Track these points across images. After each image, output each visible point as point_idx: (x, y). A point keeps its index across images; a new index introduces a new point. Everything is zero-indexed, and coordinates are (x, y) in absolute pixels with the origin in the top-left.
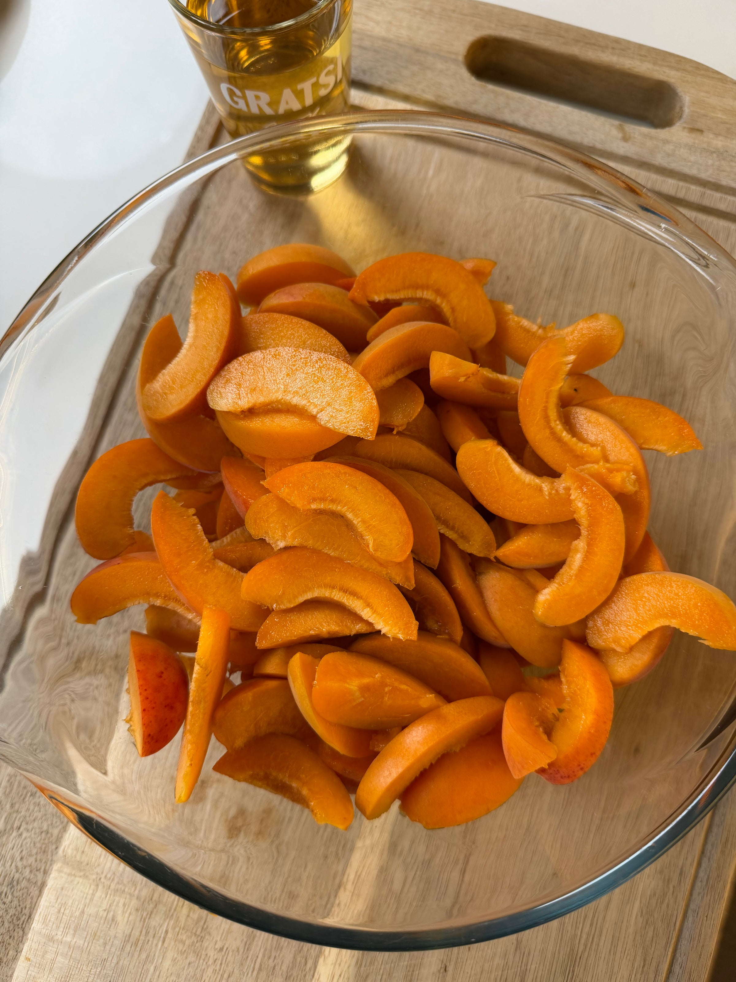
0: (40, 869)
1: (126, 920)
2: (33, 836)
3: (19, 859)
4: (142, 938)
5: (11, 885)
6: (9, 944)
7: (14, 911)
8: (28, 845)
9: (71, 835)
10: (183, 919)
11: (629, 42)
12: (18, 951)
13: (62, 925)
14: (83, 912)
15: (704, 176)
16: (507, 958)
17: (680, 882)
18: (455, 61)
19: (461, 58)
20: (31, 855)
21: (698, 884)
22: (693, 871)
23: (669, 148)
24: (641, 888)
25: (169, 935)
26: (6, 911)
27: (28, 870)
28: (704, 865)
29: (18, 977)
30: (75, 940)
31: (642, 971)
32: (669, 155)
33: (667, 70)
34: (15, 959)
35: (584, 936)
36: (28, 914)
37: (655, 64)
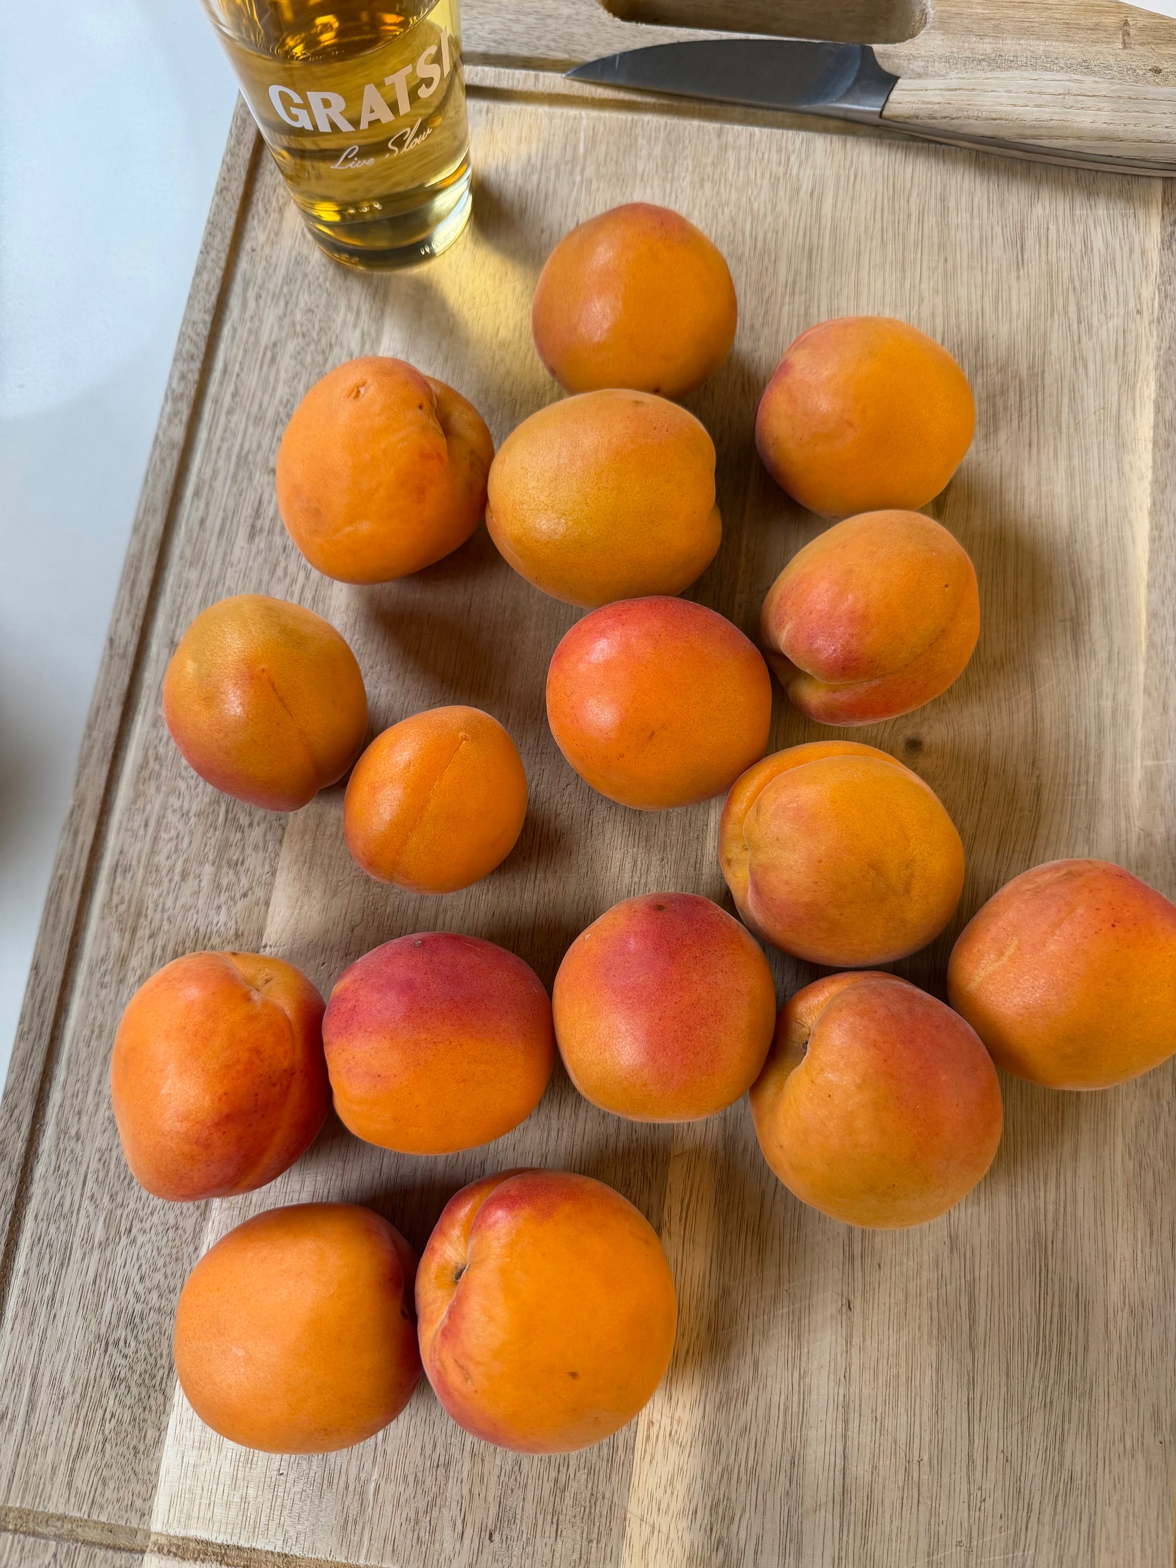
0: (174, 1289)
2: (154, 1238)
3: (137, 1279)
5: (131, 1324)
6: (144, 1420)
7: (144, 1366)
8: (148, 1255)
12: (161, 1429)
16: (940, 1267)
20: (156, 1270)
26: (131, 1368)
27: (155, 1295)
29: (168, 1472)
31: (1151, 1241)
34: (158, 1442)
35: (1051, 1208)
36: (167, 1366)
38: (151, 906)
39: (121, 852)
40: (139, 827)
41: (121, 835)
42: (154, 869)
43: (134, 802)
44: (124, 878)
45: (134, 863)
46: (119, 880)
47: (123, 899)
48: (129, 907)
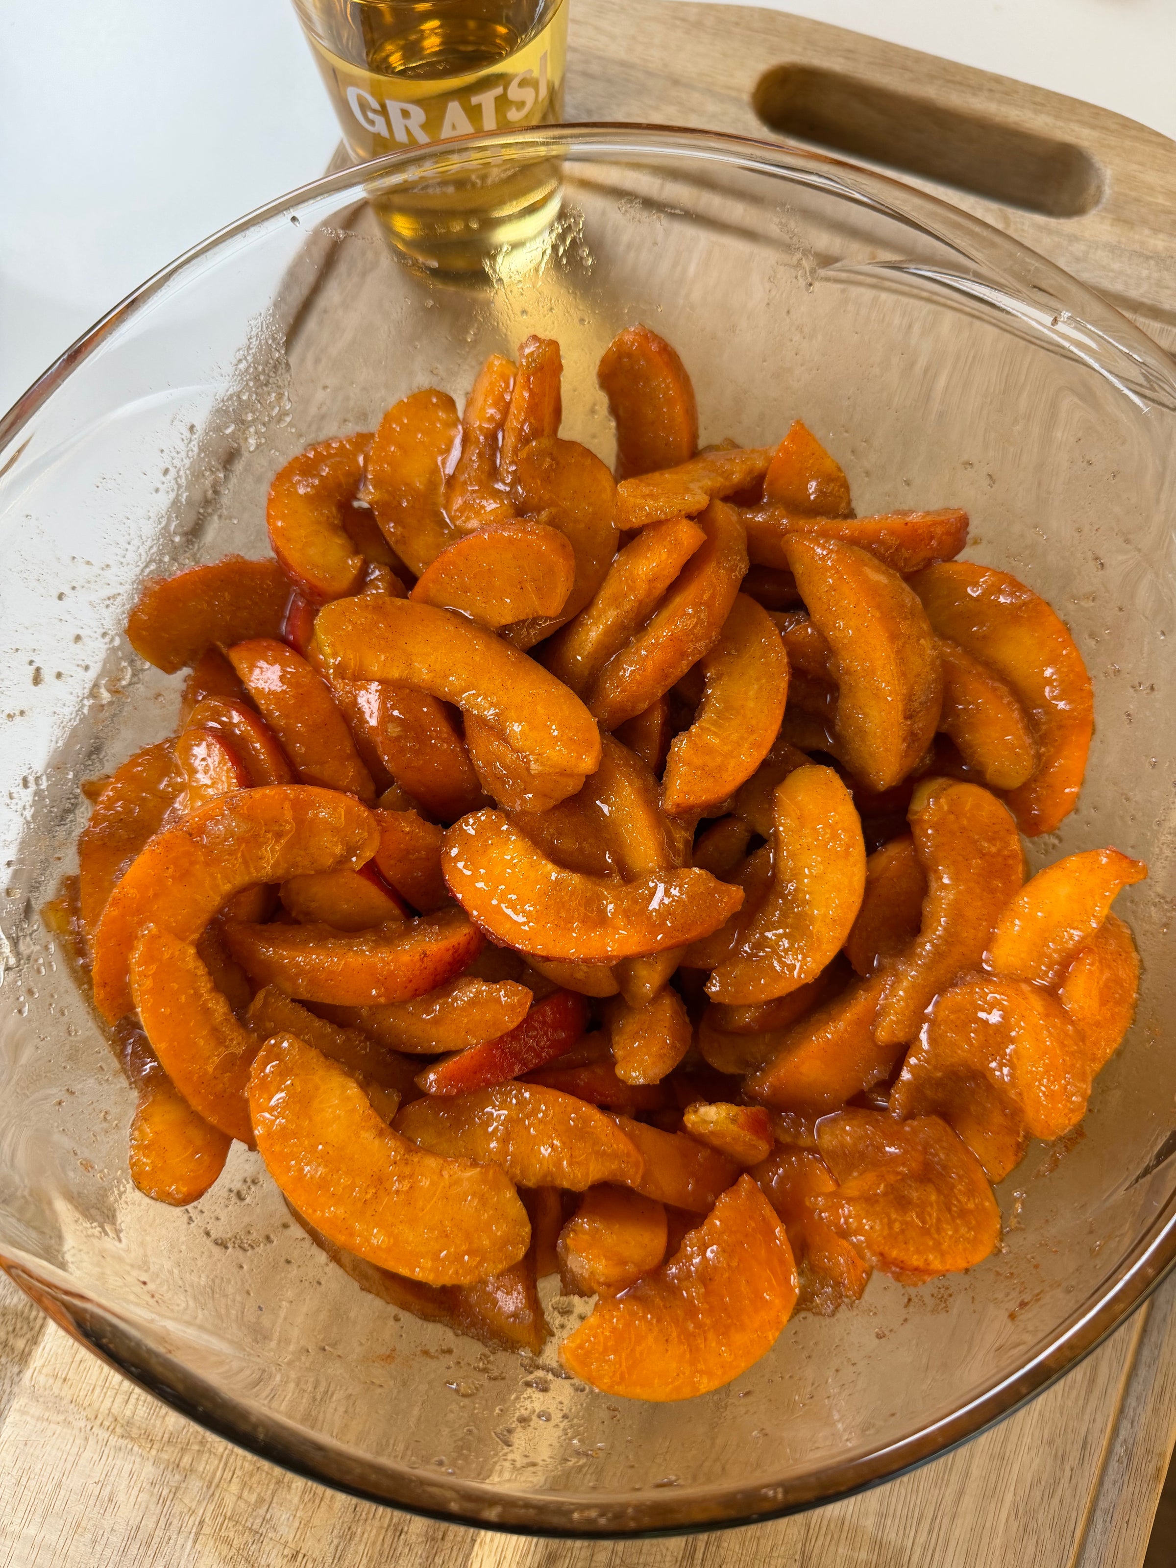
1: (132, 1500)
4: (159, 1533)
9: (47, 1349)
10: (230, 1501)
11: (1016, 82)
13: (22, 1507)
14: (59, 1485)
15: (1134, 294)
17: (1082, 1459)
18: (736, 100)
19: (746, 97)
21: (1114, 1465)
22: (1105, 1443)
23: (1078, 248)
24: (1016, 1469)
25: (206, 1530)
28: (1123, 1433)
30: (42, 1534)
32: (1078, 260)
33: (1076, 127)
37: (1057, 117)
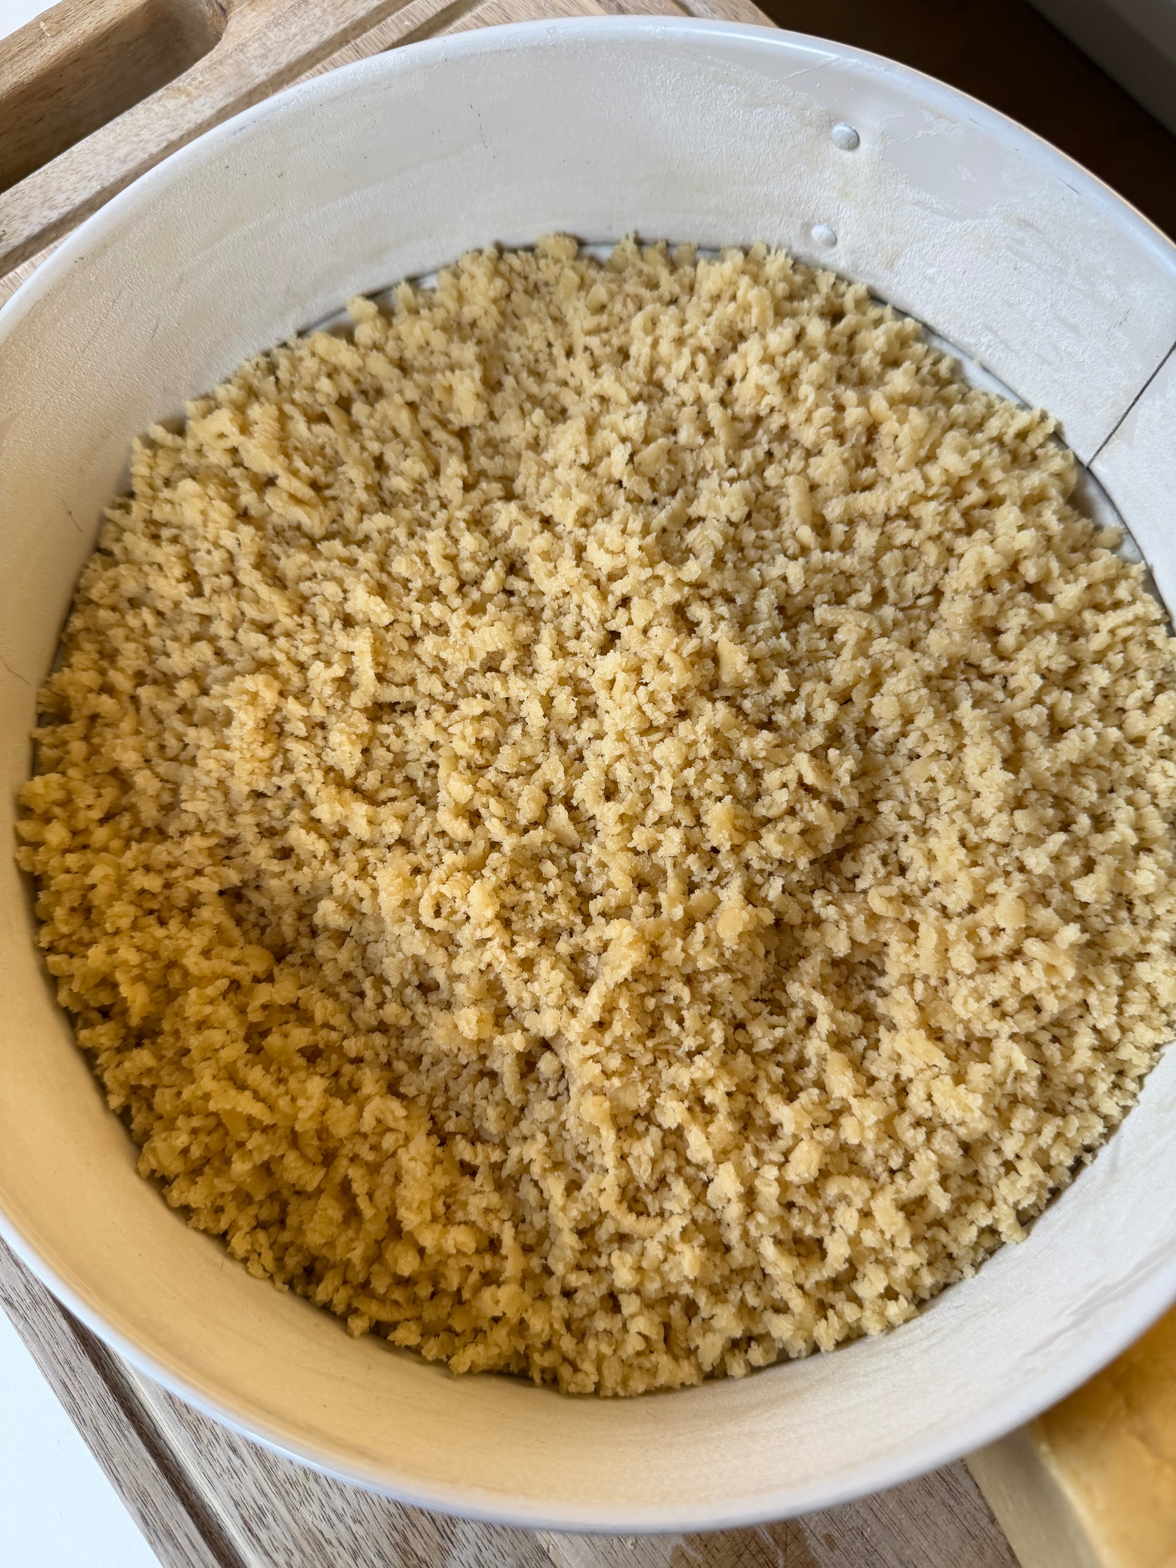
38: (324, 1527)
39: (237, 1504)
40: (230, 1460)
41: (219, 1488)
42: (288, 1486)
43: (198, 1439)
44: (268, 1528)
45: (261, 1501)
46: (263, 1535)
47: (287, 1550)
48: (302, 1551)
